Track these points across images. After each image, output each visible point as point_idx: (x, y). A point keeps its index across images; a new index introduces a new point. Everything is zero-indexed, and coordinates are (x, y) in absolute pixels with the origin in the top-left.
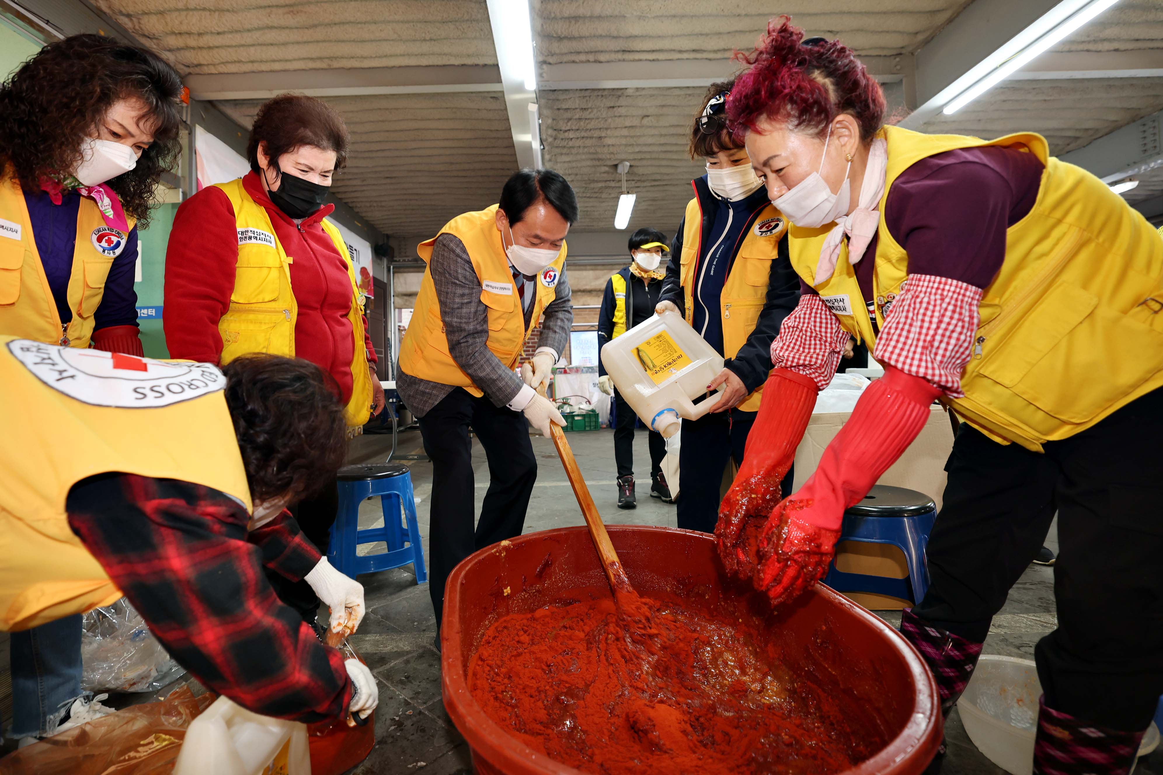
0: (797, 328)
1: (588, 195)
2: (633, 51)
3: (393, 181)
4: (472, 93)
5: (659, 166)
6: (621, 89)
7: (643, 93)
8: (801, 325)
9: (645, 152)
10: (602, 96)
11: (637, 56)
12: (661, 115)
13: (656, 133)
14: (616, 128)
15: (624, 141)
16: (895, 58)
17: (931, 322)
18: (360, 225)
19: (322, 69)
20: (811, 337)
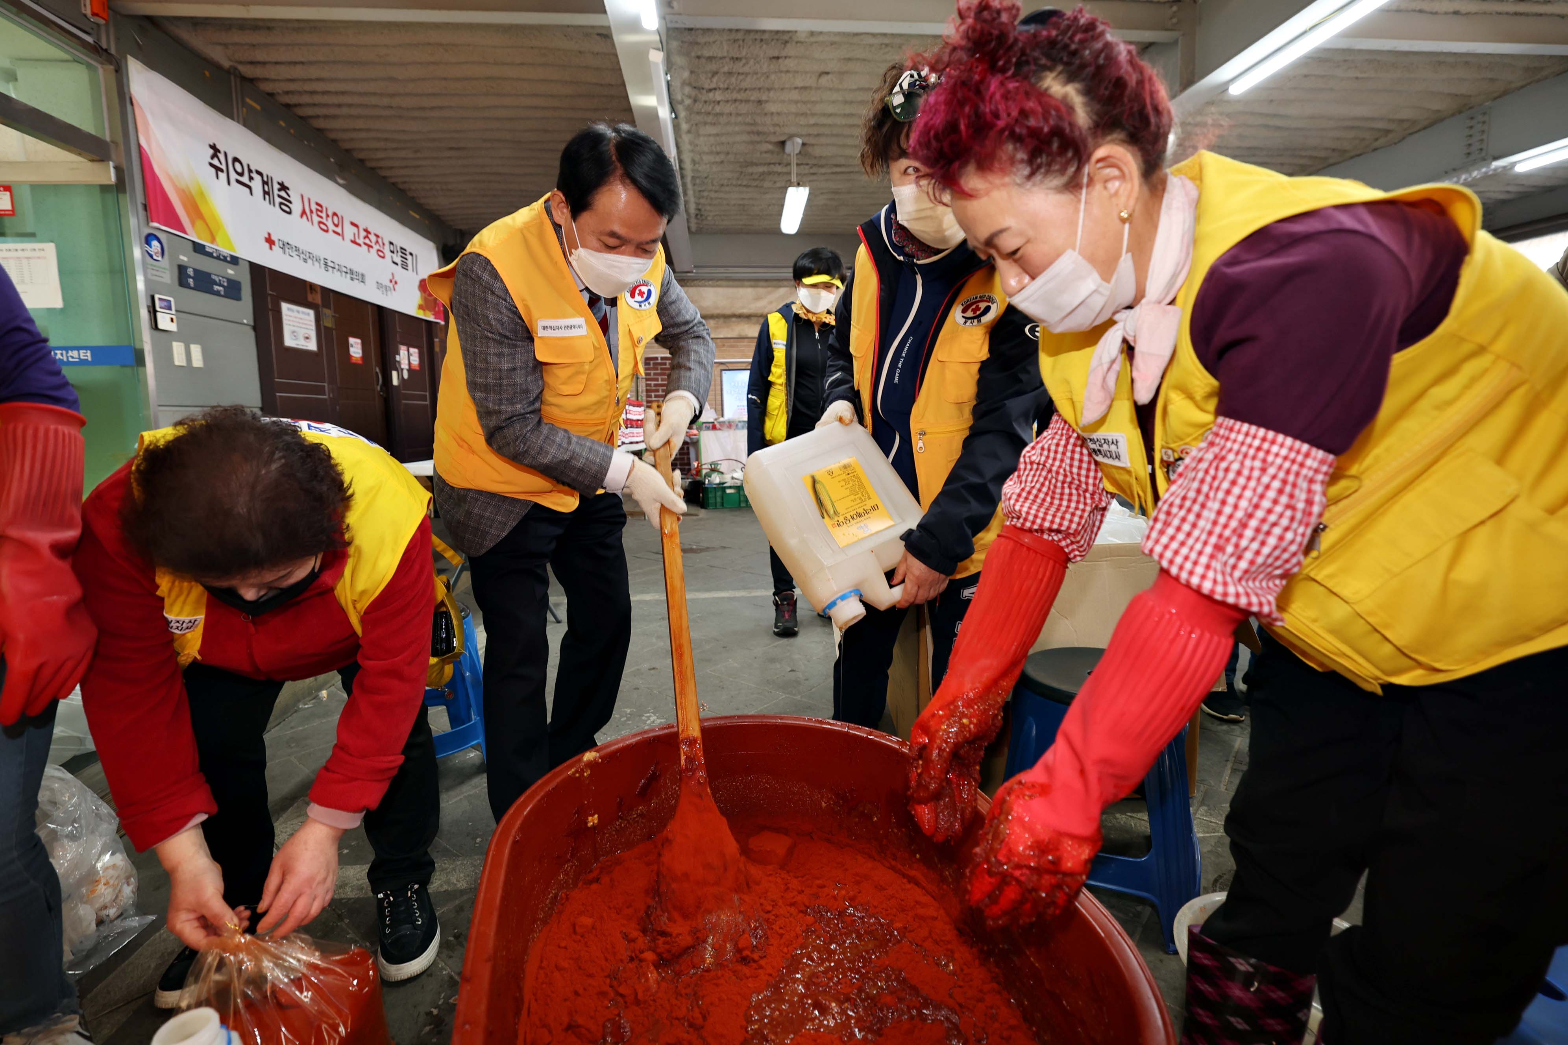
0: (1044, 465)
1: (745, 183)
3: (462, 153)
5: (844, 146)
6: (789, 32)
7: (821, 38)
8: (1050, 461)
9: (824, 125)
10: (762, 41)
12: (846, 72)
13: (840, 98)
14: (782, 89)
15: (793, 108)
16: (1171, 7)
17: (1236, 507)
18: (417, 216)
20: (1063, 482)
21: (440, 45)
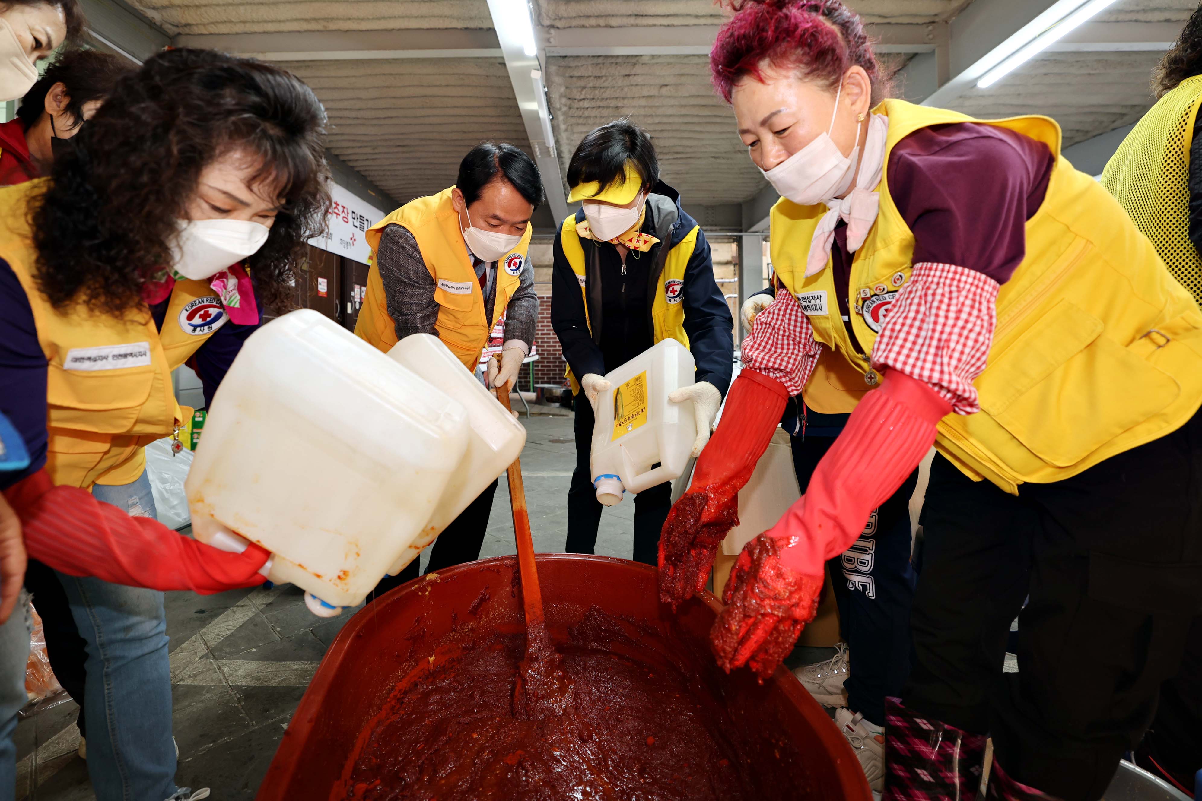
0: (770, 325)
2: (646, 16)
3: (405, 149)
4: (478, 58)
5: (682, 138)
6: (636, 56)
7: (659, 60)
8: (774, 321)
9: (666, 123)
10: (617, 63)
11: (651, 21)
12: (681, 84)
13: (677, 103)
14: (633, 98)
15: (642, 112)
16: (928, 27)
18: (374, 194)
19: (318, 31)
20: (783, 336)
21: (391, 74)
